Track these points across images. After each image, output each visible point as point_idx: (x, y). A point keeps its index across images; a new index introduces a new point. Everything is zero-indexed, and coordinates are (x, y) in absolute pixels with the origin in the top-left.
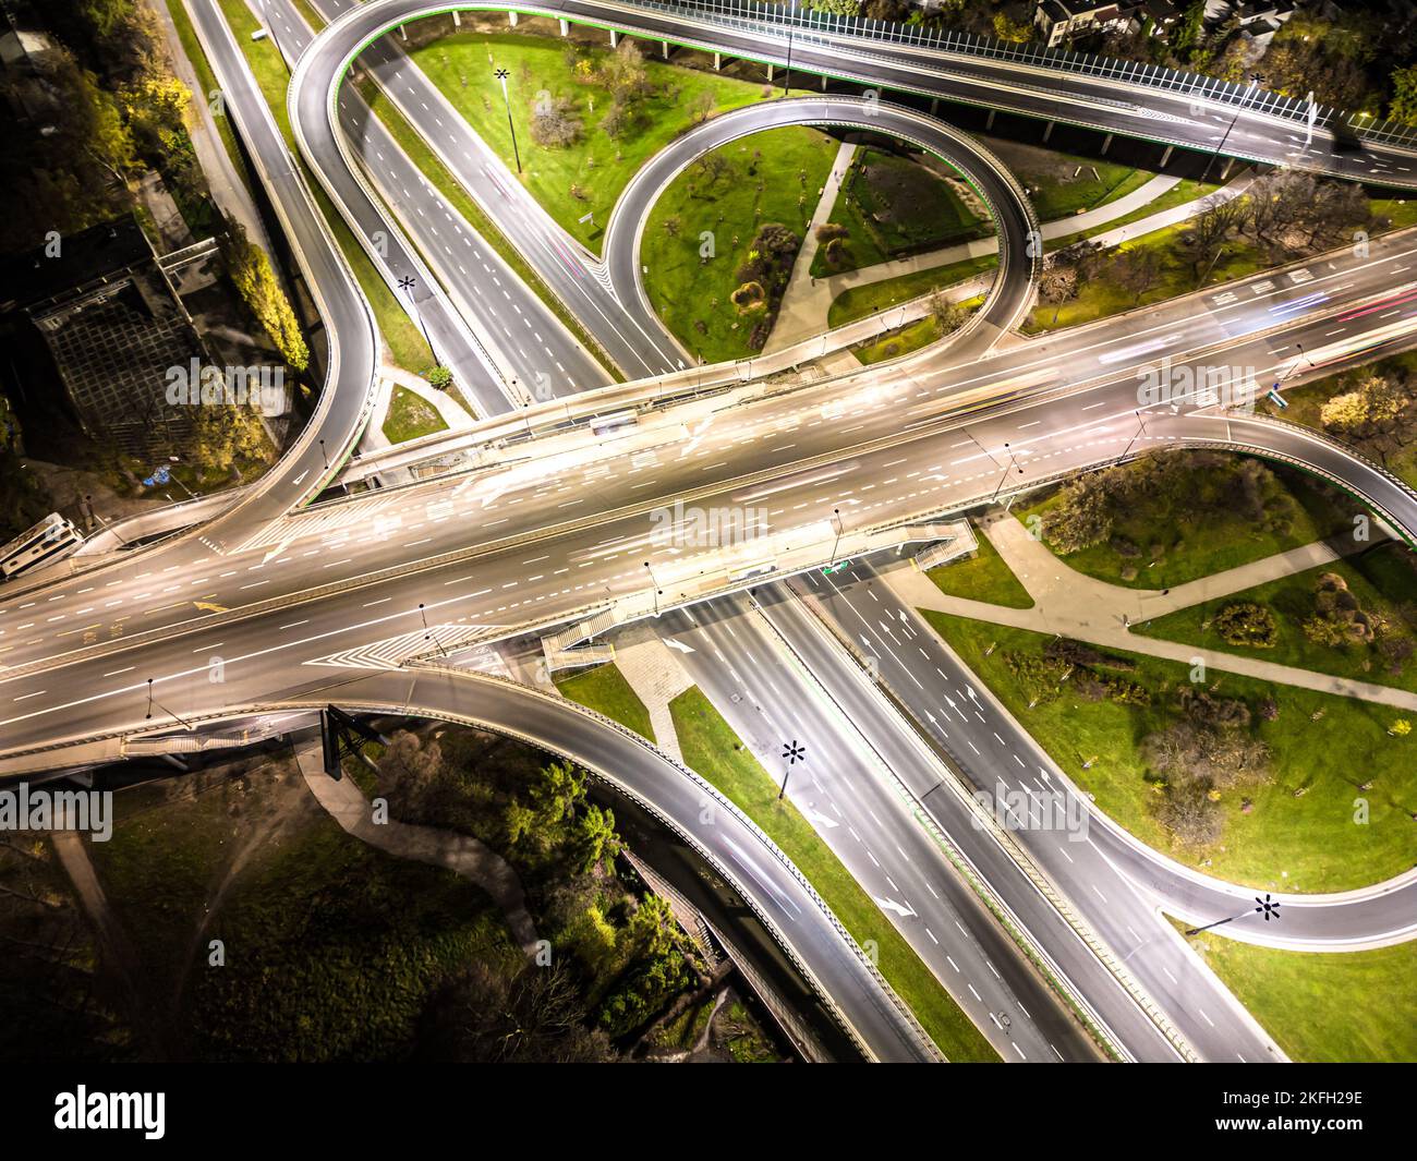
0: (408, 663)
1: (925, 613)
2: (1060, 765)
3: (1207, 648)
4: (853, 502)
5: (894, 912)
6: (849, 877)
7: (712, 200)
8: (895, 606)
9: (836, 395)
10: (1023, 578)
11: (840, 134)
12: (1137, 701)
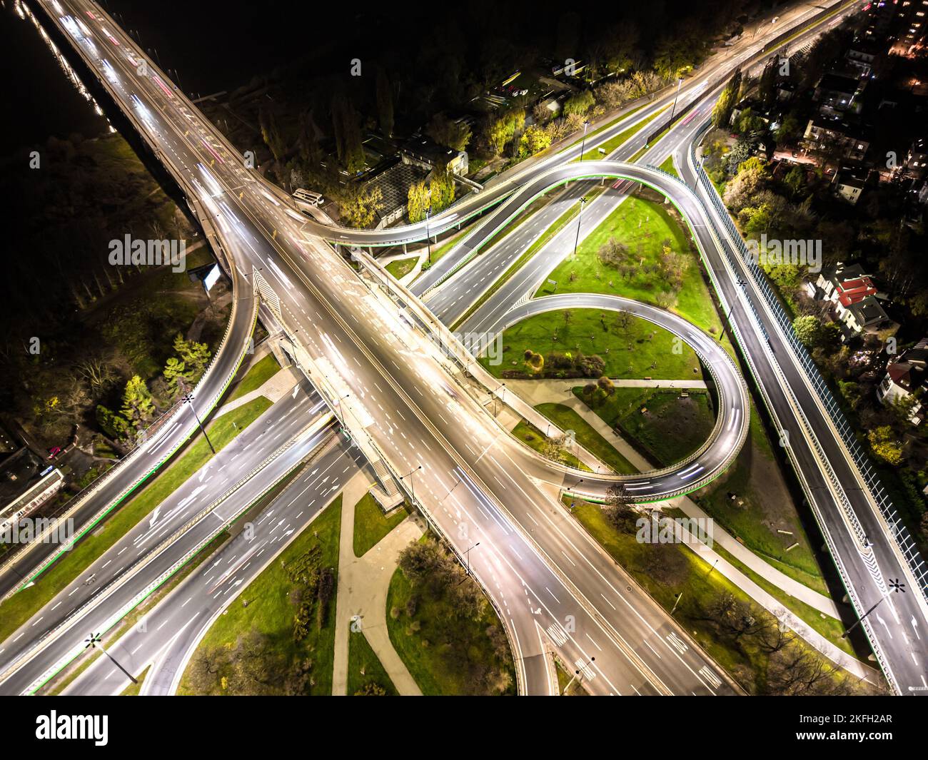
0: (258, 293)
1: (340, 498)
2: (246, 589)
4: (391, 431)
5: (152, 517)
7: (606, 330)
8: (342, 482)
10: (378, 547)
12: (296, 631)
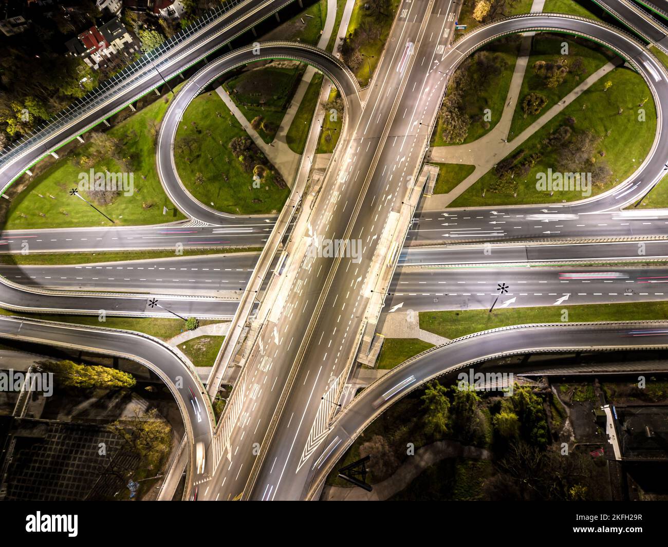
0: (330, 425)
1: (450, 206)
2: (545, 203)
3: (533, 122)
4: (390, 197)
5: (564, 301)
6: (539, 308)
7: (198, 156)
8: (439, 214)
9: (337, 171)
10: (461, 162)
11: (211, 88)
12: (538, 160)
